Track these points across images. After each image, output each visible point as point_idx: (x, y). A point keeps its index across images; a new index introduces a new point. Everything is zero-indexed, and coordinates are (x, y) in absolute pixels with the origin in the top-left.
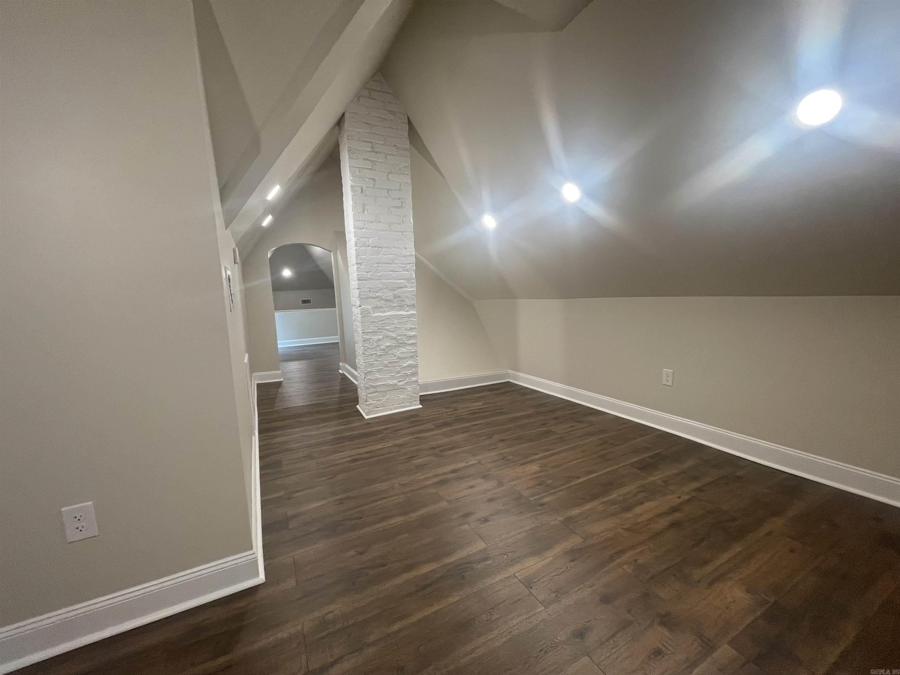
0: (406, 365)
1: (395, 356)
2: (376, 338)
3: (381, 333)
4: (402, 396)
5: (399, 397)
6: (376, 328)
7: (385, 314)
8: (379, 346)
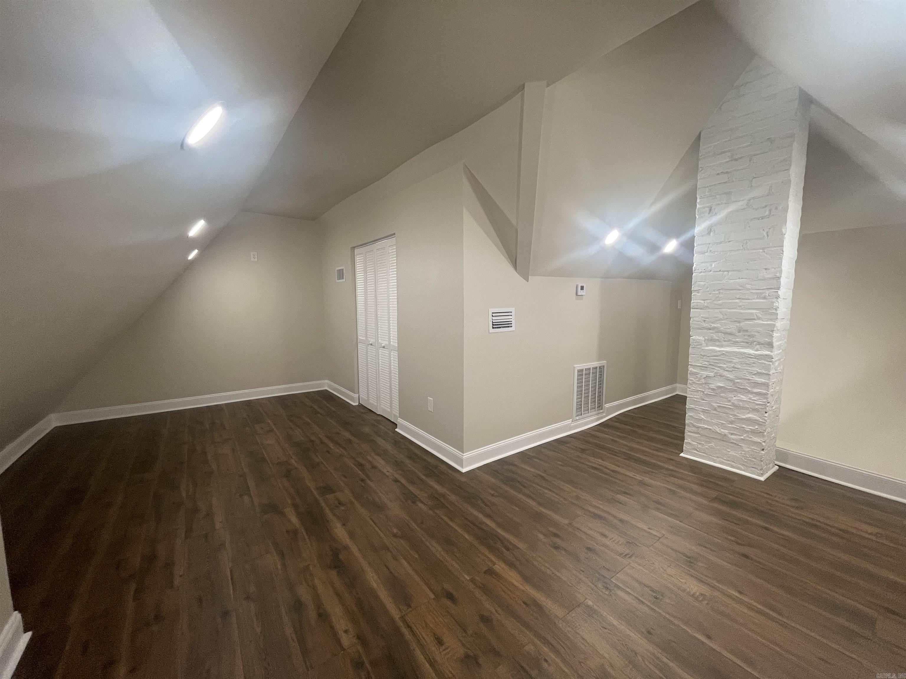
0: (744, 417)
1: (730, 401)
2: (705, 373)
3: (713, 370)
4: (732, 453)
5: (729, 452)
6: (706, 363)
7: (722, 349)
8: (709, 385)
